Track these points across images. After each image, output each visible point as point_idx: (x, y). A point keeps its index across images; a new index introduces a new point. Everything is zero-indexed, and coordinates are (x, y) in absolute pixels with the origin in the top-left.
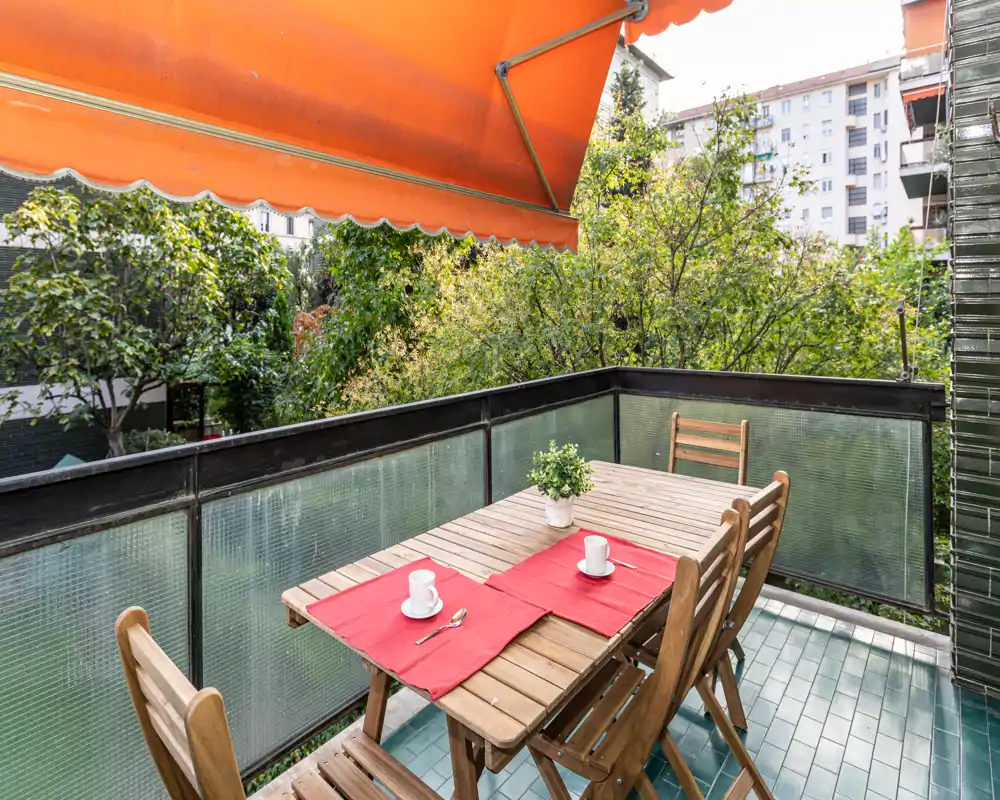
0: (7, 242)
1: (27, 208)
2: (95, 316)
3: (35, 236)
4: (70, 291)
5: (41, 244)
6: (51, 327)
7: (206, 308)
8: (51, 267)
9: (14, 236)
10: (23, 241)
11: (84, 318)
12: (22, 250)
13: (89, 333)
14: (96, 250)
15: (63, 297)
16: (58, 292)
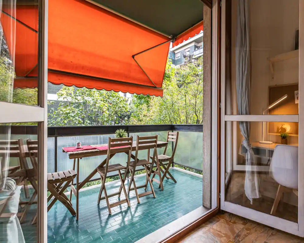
0: (57, 99)
1: (61, 91)
2: (77, 118)
3: (64, 98)
4: (71, 111)
5: (65, 100)
6: (67, 120)
7: (105, 116)
8: (68, 106)
9: (59, 98)
10: (61, 99)
11: (75, 118)
12: (61, 101)
13: (75, 122)
14: (80, 101)
15: (69, 113)
16: (68, 112)
